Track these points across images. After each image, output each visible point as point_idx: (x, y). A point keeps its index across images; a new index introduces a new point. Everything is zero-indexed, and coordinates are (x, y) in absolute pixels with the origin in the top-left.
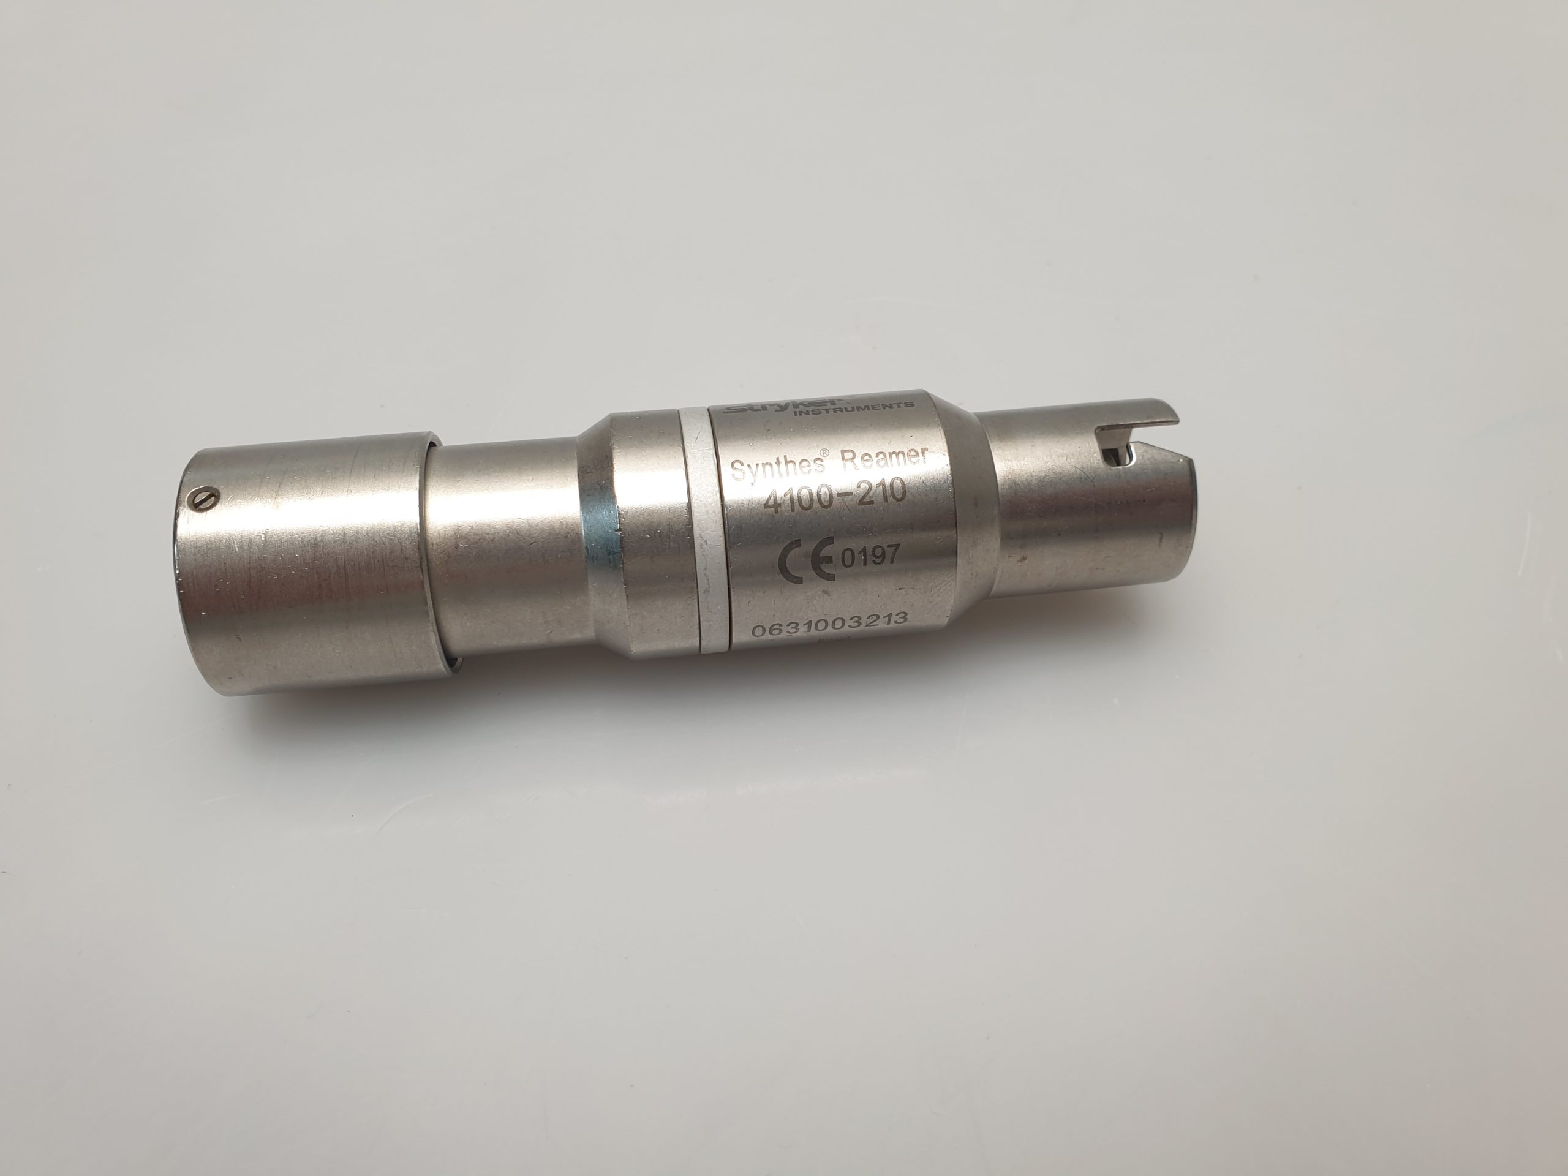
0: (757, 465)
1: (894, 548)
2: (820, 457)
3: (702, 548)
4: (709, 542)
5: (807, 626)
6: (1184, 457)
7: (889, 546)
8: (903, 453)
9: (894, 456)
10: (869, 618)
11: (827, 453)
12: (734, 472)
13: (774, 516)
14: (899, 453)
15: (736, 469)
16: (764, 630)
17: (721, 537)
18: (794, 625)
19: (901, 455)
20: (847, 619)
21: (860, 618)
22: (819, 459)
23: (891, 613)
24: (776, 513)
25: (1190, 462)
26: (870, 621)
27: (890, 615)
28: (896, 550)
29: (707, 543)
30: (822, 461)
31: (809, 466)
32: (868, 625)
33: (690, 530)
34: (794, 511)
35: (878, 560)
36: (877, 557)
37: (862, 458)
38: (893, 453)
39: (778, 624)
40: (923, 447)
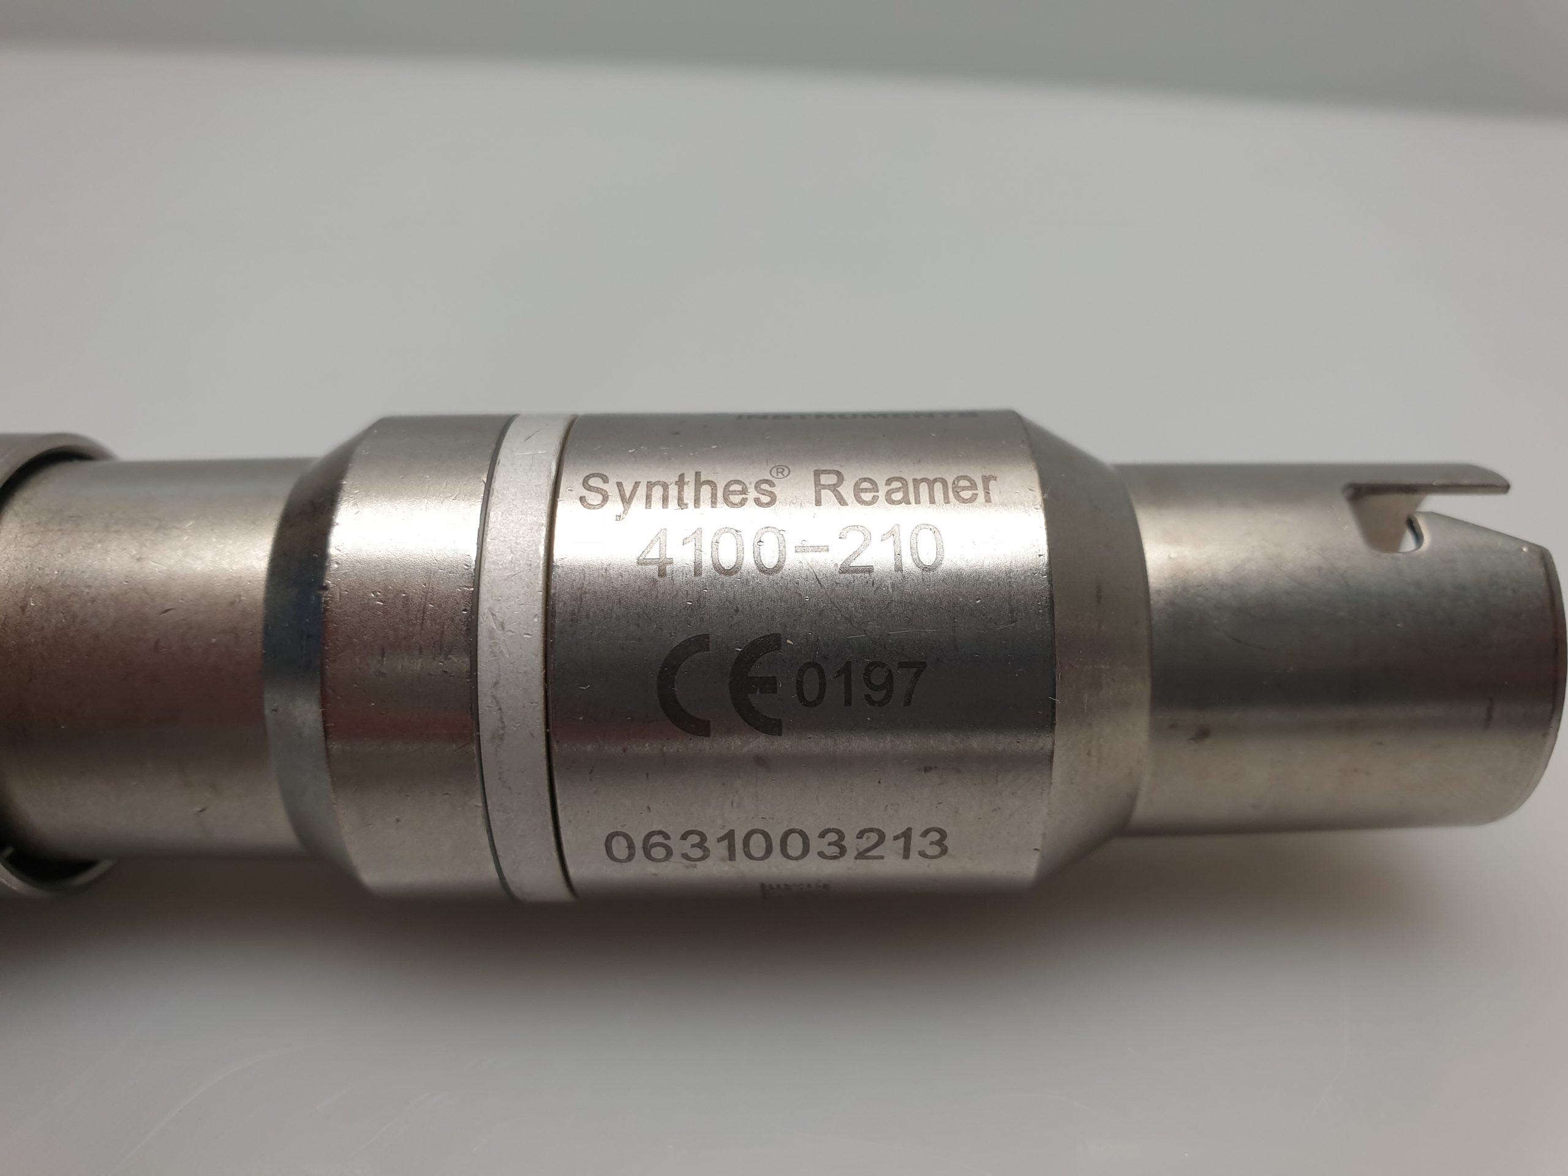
0: (637, 484)
1: (915, 670)
2: (769, 477)
3: (492, 638)
4: (507, 627)
5: (725, 843)
6: (1531, 546)
7: (901, 665)
8: (944, 482)
9: (924, 488)
10: (860, 835)
11: (786, 473)
12: (585, 493)
13: (655, 582)
14: (935, 480)
15: (590, 488)
16: (631, 846)
17: (536, 616)
18: (695, 839)
19: (938, 486)
20: (813, 835)
21: (841, 835)
22: (766, 481)
23: (909, 829)
24: (659, 575)
25: (1544, 558)
26: (864, 844)
27: (907, 835)
28: (917, 675)
29: (503, 629)
30: (772, 484)
31: (744, 491)
32: (861, 855)
33: (474, 599)
34: (700, 574)
35: (878, 696)
36: (875, 688)
37: (857, 485)
38: (924, 480)
39: (660, 833)
40: (987, 474)
